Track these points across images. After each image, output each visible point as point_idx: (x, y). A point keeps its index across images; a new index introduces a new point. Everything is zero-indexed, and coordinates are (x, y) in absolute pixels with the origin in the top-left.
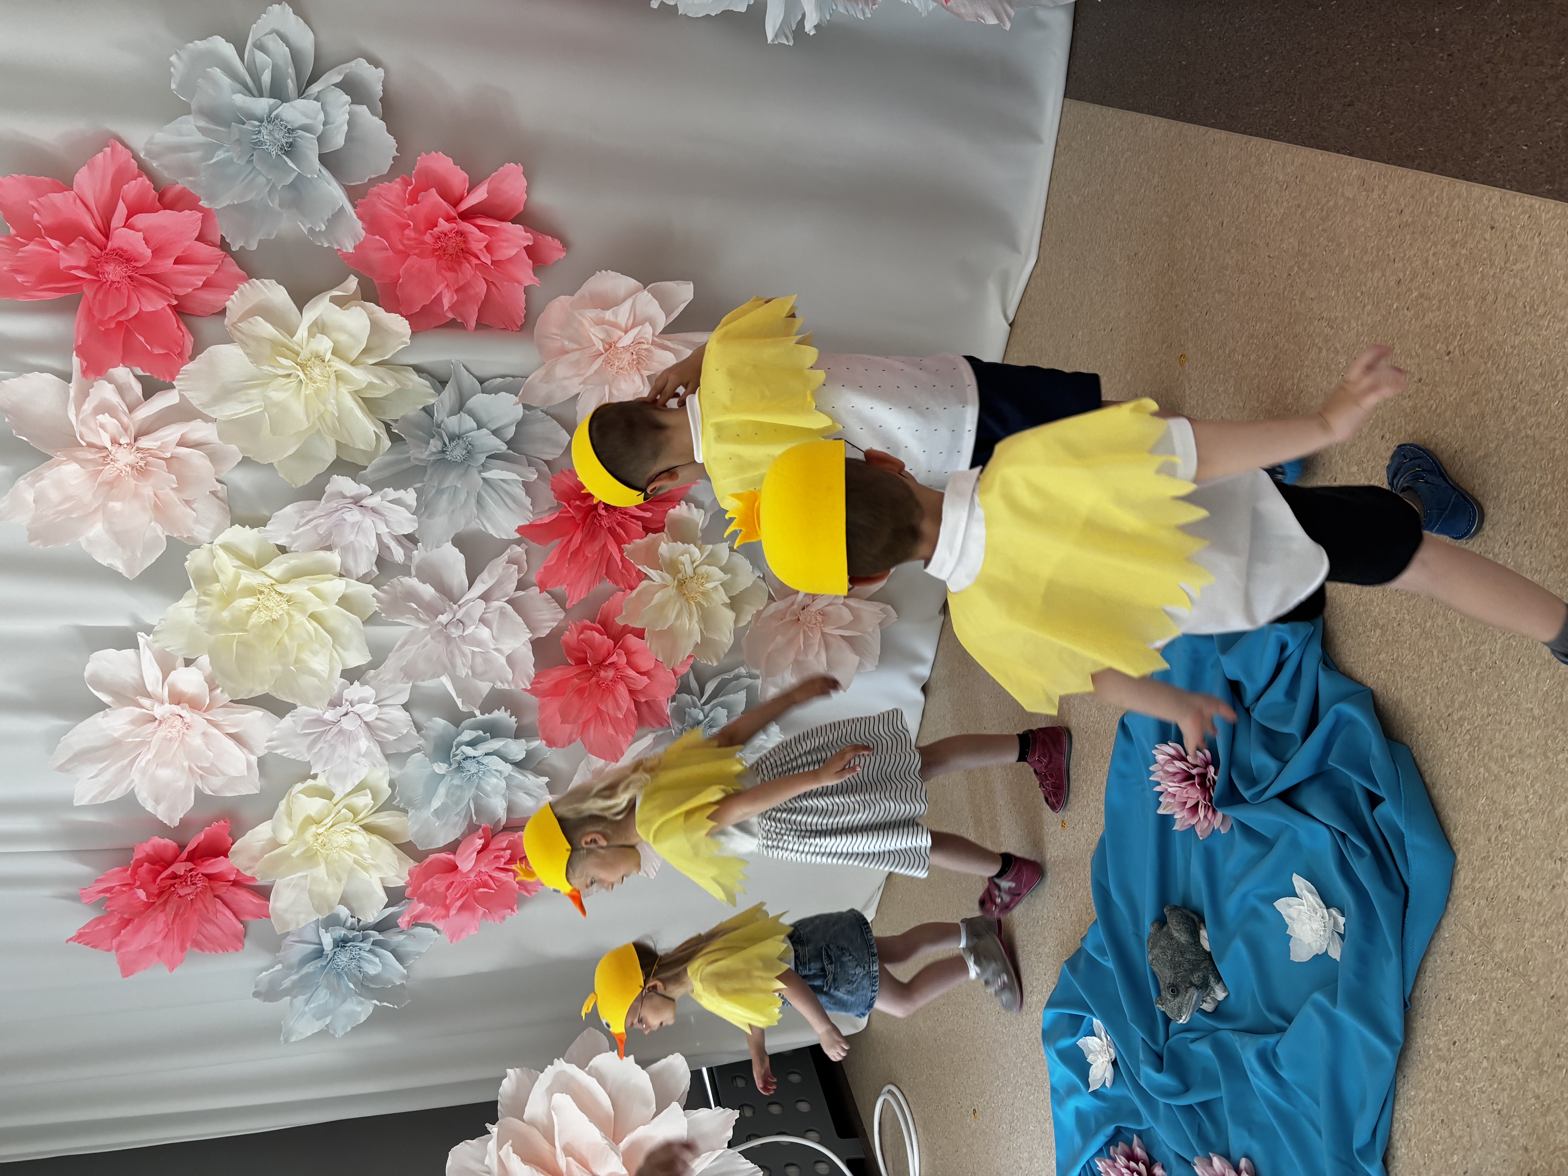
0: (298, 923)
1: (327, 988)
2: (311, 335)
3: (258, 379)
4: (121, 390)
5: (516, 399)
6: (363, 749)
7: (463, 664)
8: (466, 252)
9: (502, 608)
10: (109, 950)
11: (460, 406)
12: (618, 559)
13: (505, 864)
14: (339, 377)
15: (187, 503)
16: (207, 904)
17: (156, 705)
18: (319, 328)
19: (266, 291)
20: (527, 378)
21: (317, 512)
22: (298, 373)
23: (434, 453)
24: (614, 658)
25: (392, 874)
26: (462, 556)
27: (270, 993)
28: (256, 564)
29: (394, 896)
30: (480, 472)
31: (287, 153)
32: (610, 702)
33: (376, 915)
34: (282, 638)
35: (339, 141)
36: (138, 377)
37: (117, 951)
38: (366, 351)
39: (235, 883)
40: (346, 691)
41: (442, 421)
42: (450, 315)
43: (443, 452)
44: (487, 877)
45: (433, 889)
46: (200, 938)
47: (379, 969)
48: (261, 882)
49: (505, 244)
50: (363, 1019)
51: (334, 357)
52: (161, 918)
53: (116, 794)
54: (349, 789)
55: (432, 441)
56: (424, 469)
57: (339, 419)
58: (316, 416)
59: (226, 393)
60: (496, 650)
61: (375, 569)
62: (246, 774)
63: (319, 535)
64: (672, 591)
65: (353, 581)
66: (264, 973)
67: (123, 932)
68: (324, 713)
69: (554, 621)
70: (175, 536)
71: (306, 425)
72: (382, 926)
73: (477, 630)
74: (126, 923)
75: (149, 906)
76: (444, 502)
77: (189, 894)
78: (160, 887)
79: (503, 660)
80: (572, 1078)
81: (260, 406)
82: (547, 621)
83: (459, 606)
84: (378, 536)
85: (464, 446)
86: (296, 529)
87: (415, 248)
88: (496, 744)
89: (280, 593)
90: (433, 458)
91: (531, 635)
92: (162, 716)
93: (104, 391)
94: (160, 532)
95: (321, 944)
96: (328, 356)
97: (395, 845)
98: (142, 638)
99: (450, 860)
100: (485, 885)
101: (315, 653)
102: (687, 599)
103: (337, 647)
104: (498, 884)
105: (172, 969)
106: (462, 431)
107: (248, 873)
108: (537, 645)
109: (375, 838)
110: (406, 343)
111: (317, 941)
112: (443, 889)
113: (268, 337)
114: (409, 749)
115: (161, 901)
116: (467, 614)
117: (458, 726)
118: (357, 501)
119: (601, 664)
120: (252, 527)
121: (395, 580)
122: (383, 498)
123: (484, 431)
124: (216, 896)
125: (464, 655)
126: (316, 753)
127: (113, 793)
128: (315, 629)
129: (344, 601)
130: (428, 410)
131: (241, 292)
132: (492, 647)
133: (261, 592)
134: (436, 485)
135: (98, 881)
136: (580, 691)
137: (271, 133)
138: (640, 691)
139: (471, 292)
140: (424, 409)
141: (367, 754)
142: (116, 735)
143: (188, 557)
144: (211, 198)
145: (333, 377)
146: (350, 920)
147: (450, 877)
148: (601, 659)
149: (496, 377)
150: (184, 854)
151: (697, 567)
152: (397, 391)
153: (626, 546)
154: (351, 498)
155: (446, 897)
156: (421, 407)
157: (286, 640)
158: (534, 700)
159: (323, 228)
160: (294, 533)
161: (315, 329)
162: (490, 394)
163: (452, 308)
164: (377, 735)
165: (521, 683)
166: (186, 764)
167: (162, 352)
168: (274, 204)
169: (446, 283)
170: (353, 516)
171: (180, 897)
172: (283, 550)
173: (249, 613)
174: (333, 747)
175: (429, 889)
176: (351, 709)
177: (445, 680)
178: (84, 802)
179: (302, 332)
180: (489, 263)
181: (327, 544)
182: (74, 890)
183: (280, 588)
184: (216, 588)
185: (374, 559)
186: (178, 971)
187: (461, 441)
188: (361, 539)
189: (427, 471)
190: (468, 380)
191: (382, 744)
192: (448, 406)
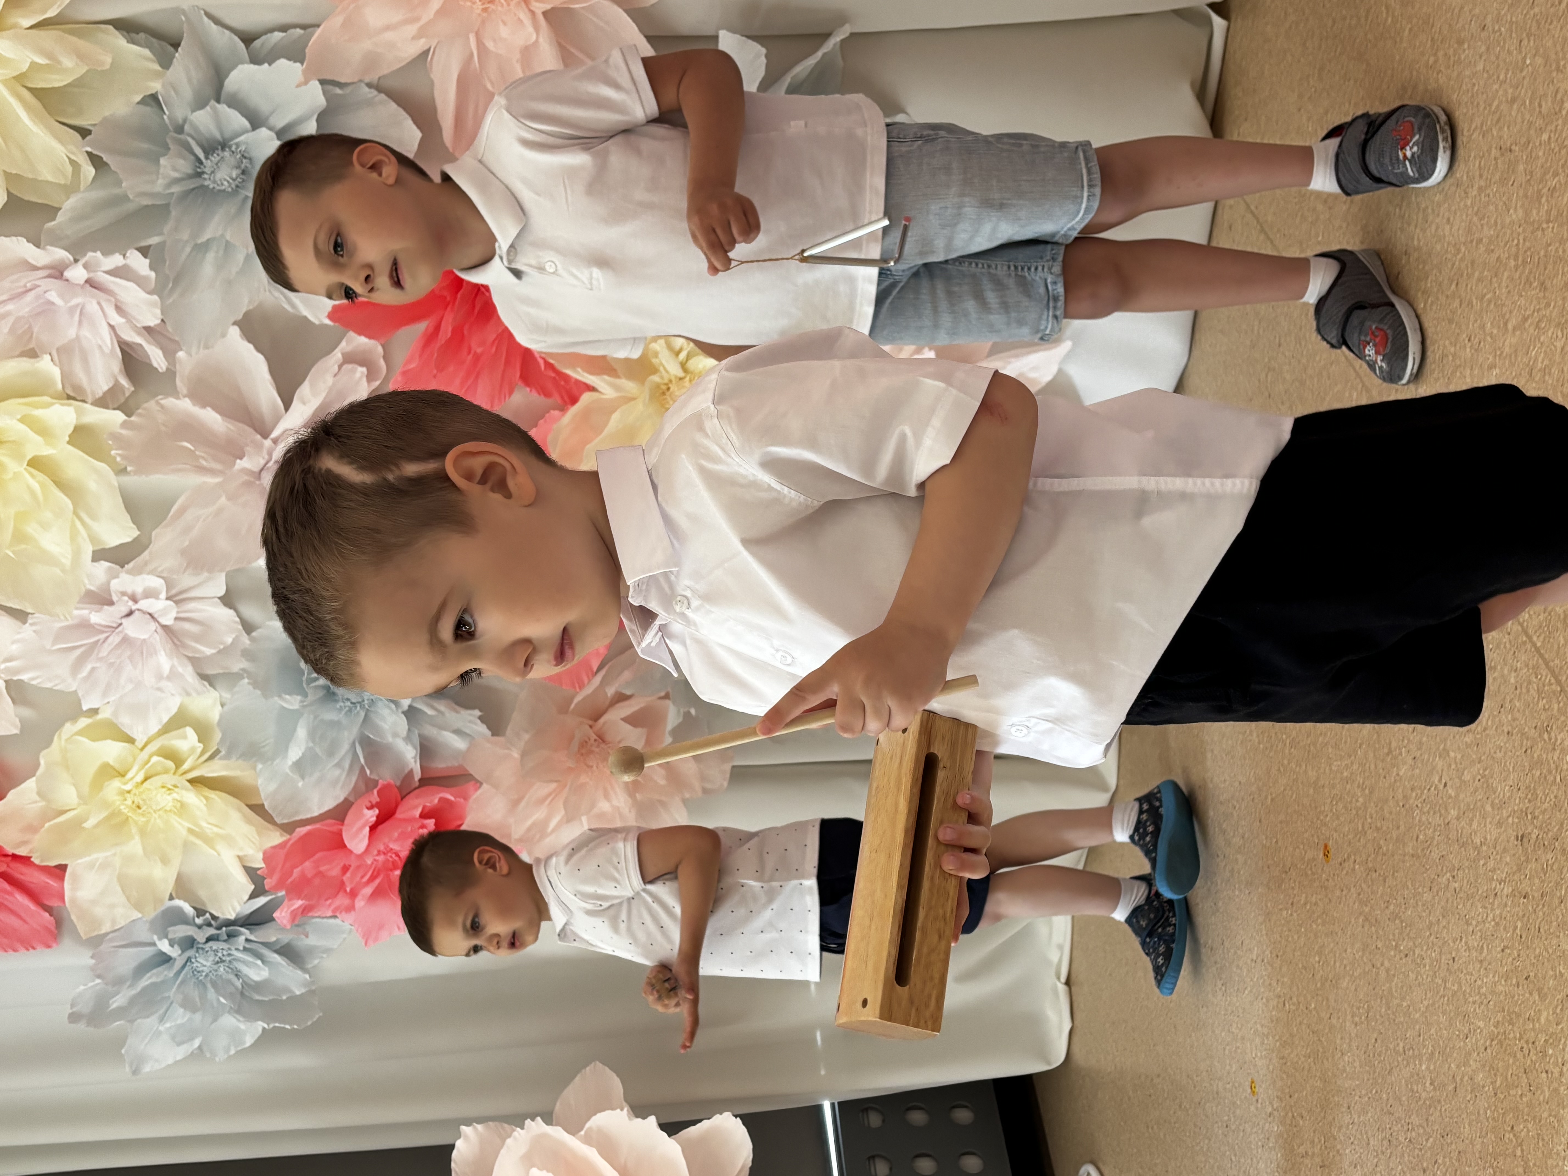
0: (114, 921)
1: (185, 1003)
5: (305, 70)
6: (166, 669)
11: (213, 90)
20: (315, 28)
23: (177, 181)
25: (252, 850)
26: (261, 356)
27: (93, 1016)
33: (239, 907)
40: (115, 580)
41: (185, 120)
43: (195, 176)
45: (317, 874)
47: (267, 974)
50: (251, 1040)
54: (154, 727)
55: (163, 161)
56: (163, 210)
61: (124, 382)
65: (87, 406)
66: (83, 986)
68: (86, 616)
72: (253, 921)
76: (208, 268)
83: (275, 441)
84: (112, 327)
85: (233, 162)
90: (175, 189)
95: (160, 949)
97: (248, 807)
101: (45, 526)
103: (80, 513)
106: (226, 136)
112: (335, 872)
118: (55, 273)
121: (151, 405)
123: (264, 132)
126: (86, 678)
128: (42, 485)
129: (80, 439)
130: (152, 103)
134: (188, 237)
140: (142, 102)
141: (173, 675)
147: (339, 858)
149: (271, 30)
154: (43, 268)
156: (138, 98)
162: (263, 63)
164: (186, 647)
174: (114, 667)
176: (134, 608)
185: (117, 367)
187: (227, 154)
188: (86, 333)
189: (169, 212)
190: (222, 39)
191: (195, 662)
192: (188, 92)
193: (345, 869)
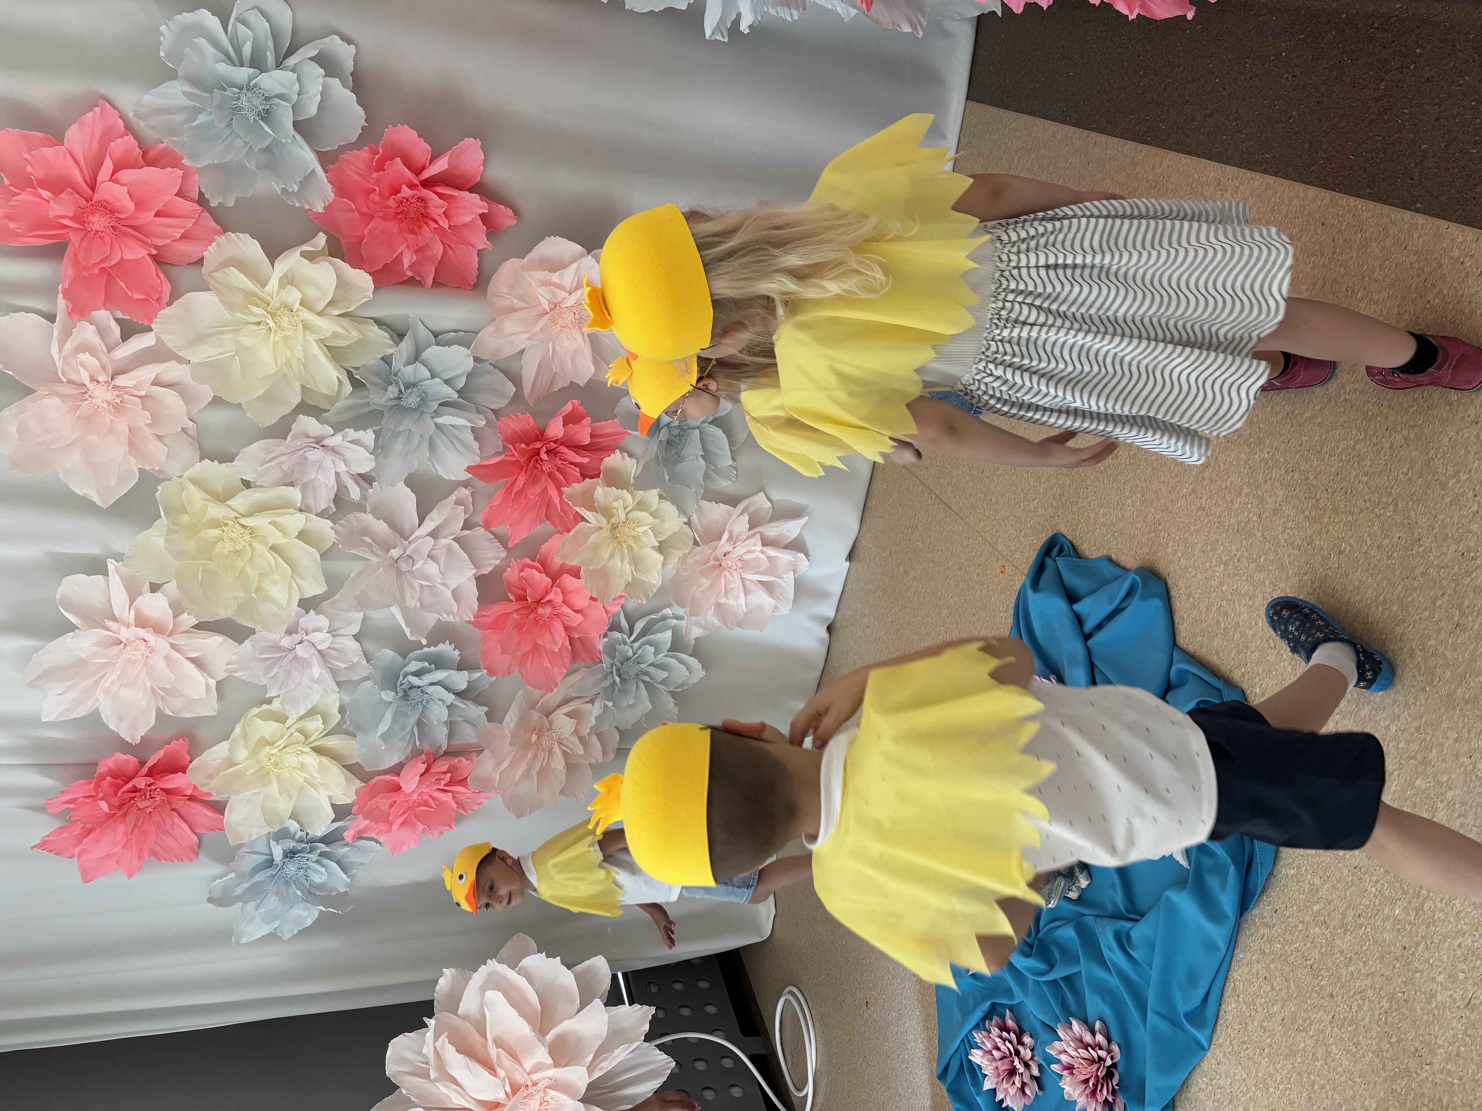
0: (250, 836)
1: (277, 894)
2: (282, 286)
3: (231, 326)
4: (102, 332)
5: (468, 352)
6: (316, 675)
7: (413, 597)
8: (425, 217)
9: (449, 545)
10: (71, 857)
11: (416, 357)
12: (557, 502)
13: (445, 785)
14: (306, 326)
15: (159, 437)
16: (164, 816)
17: (123, 628)
18: (289, 280)
19: (240, 244)
20: (477, 333)
21: (282, 449)
22: (268, 321)
23: (391, 399)
24: (550, 597)
25: (340, 793)
26: (413, 495)
27: (222, 900)
28: (222, 498)
29: (341, 812)
30: (433, 418)
31: (263, 119)
32: (547, 638)
33: (323, 829)
34: (244, 568)
35: (312, 109)
36: (117, 320)
37: (79, 857)
38: (331, 304)
39: (192, 798)
40: (302, 619)
41: (399, 371)
42: (410, 274)
43: (399, 398)
44: (428, 797)
45: (377, 807)
46: (157, 848)
47: (325, 878)
48: (215, 798)
49: (462, 211)
50: (309, 923)
51: (301, 308)
52: (121, 828)
53: (81, 712)
54: (301, 713)
55: (389, 388)
56: (382, 413)
57: (304, 365)
58: (284, 361)
59: (200, 338)
60: (443, 584)
61: (333, 506)
62: (205, 696)
63: (283, 471)
64: (606, 534)
65: (312, 516)
66: (218, 881)
67: (85, 840)
68: (280, 641)
69: (497, 559)
70: (148, 468)
71: (274, 370)
72: (328, 839)
73: (425, 565)
74: (89, 832)
75: (110, 817)
76: (399, 445)
77: (148, 807)
78: (121, 800)
79: (449, 595)
80: (503, 977)
81: (232, 351)
82: (489, 559)
83: (409, 543)
84: (337, 474)
85: (418, 394)
86: (262, 465)
87: (379, 212)
88: (440, 675)
89: (243, 526)
90: (390, 403)
91: (475, 571)
92: (128, 640)
93: (87, 332)
94: (134, 465)
95: (272, 855)
96: (296, 306)
97: (343, 766)
98: (111, 565)
99: (393, 780)
100: (426, 804)
101: (274, 582)
102: (619, 542)
103: (295, 577)
104: (437, 803)
105: (130, 876)
106: (416, 381)
107: (205, 789)
108: (481, 580)
109: (324, 759)
110: (369, 297)
111: (268, 852)
112: (386, 807)
113: (241, 287)
114: (358, 677)
115: (121, 813)
116: (416, 550)
117: (404, 655)
118: (319, 442)
119: (538, 602)
120: (220, 463)
121: (351, 516)
122: (344, 437)
123: (437, 380)
124: (173, 810)
125: (413, 588)
126: (272, 677)
127: (79, 710)
128: (276, 561)
129: (303, 535)
130: (387, 360)
131: (218, 245)
132: (439, 581)
133: (226, 525)
134: (392, 427)
135: (63, 792)
136: (519, 626)
137: (249, 100)
138: (574, 629)
139: (429, 253)
140: (382, 359)
141: (320, 680)
142: (83, 656)
143: (159, 488)
144: (193, 156)
145: (300, 326)
146: (300, 833)
147: (394, 797)
148: (538, 597)
149: (449, 332)
150: (145, 770)
151: (629, 512)
152: (360, 341)
153: (564, 489)
154: (314, 438)
155: (389, 814)
156: (380, 356)
157: (248, 570)
158: (476, 633)
159: (296, 189)
160: (259, 469)
161: (285, 281)
162: (444, 346)
163: (411, 267)
164: (329, 663)
165: (465, 616)
166: (149, 685)
167: (142, 297)
168: (251, 165)
169: (406, 244)
170: (315, 455)
171: (139, 809)
172: (247, 484)
173: (216, 543)
174: (288, 673)
175: (373, 807)
176: (305, 637)
177: (395, 610)
178: (52, 718)
179: (273, 284)
180: (447, 227)
181: (290, 481)
182: (41, 801)
183: (244, 521)
184: (185, 518)
185: (332, 496)
186: (136, 877)
187: (415, 389)
188: (321, 477)
189: (383, 415)
190: (424, 333)
191: (334, 672)
192: (405, 357)
193: (391, 806)
